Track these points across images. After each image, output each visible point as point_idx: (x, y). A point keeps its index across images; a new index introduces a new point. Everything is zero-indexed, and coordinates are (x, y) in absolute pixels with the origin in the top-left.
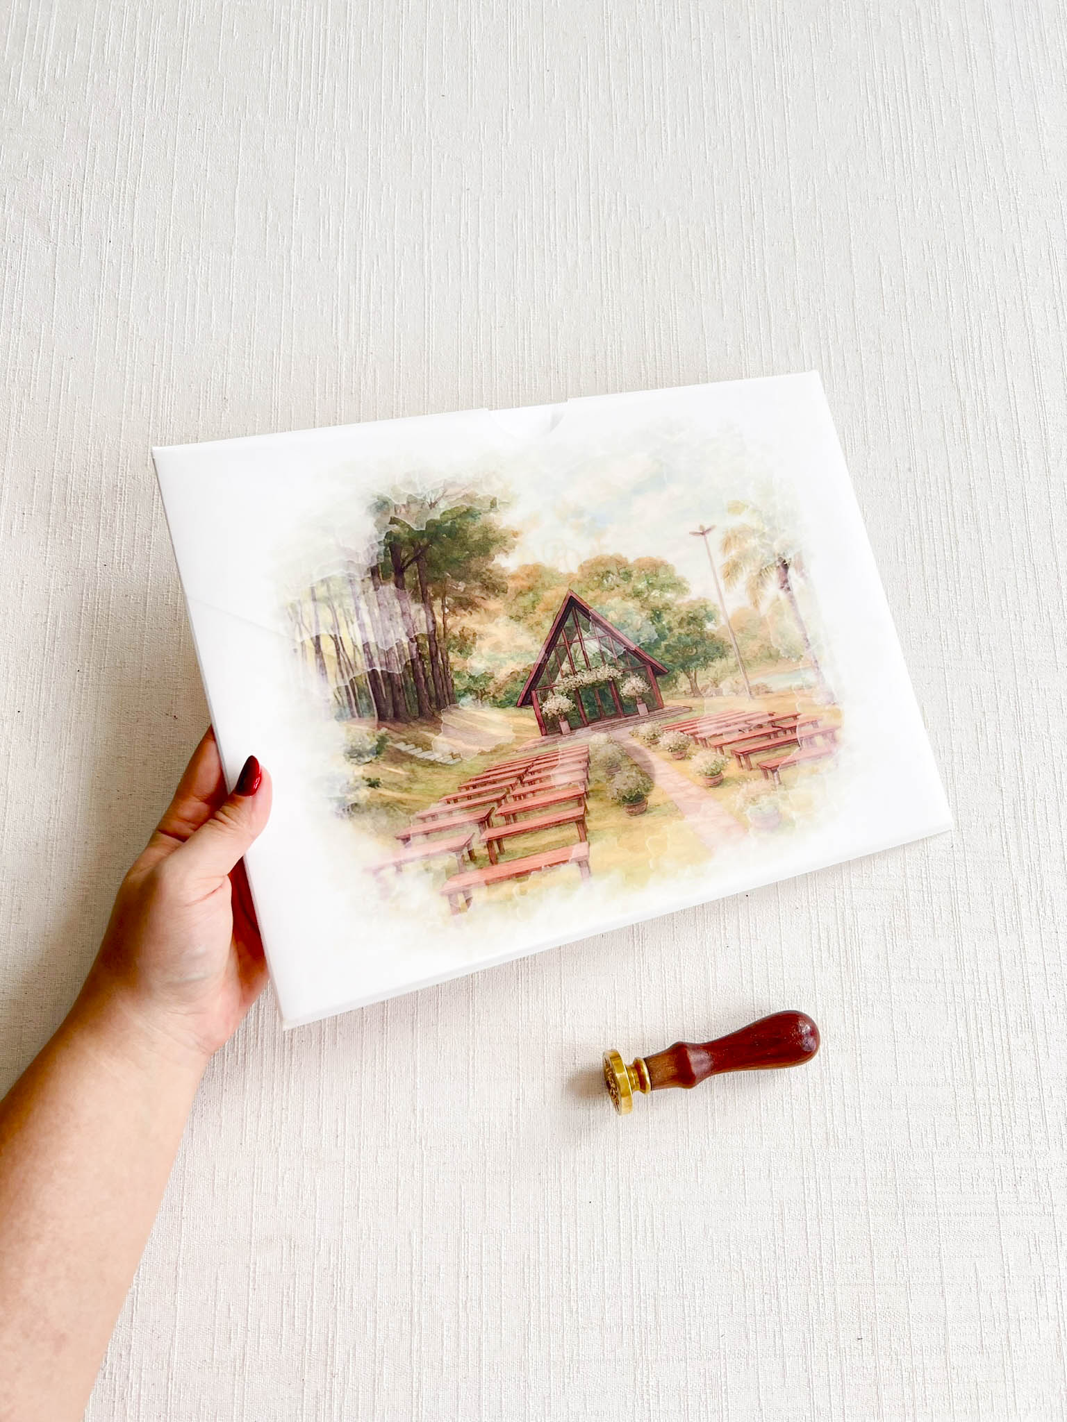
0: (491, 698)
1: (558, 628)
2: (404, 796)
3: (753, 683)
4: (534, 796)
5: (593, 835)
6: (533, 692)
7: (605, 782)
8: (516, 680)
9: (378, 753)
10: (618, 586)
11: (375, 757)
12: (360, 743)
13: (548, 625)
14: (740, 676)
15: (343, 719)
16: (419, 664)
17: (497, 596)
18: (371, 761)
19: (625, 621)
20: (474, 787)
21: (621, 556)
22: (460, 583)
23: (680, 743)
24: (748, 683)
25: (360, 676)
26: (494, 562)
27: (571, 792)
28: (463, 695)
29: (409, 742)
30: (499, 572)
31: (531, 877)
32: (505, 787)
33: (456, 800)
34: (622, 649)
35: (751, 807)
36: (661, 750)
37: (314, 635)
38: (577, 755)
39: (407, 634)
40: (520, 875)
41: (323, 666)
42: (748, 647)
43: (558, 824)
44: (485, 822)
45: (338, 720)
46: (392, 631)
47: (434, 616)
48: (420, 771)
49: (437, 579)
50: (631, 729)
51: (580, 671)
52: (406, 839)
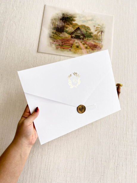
1: (76, 29)
2: (56, 38)
3: (94, 41)
4: (68, 42)
5: (72, 48)
6: (72, 34)
7: (75, 44)
8: (70, 32)
10: (84, 28)
12: (54, 32)
16: (62, 28)
17: (71, 25)
20: (63, 40)
21: (85, 25)
22: (68, 23)
25: (56, 27)
26: (72, 22)
27: (71, 43)
28: (65, 32)
29: (58, 34)
31: (65, 49)
33: (60, 40)
34: (82, 33)
35: (89, 51)
36: (82, 43)
37: (53, 22)
38: (73, 41)
39: (62, 25)
41: (53, 25)
42: (95, 38)
43: (69, 46)
44: (62, 43)
45: (52, 29)
47: (65, 24)
50: (80, 40)
51: (77, 34)
52: (54, 41)
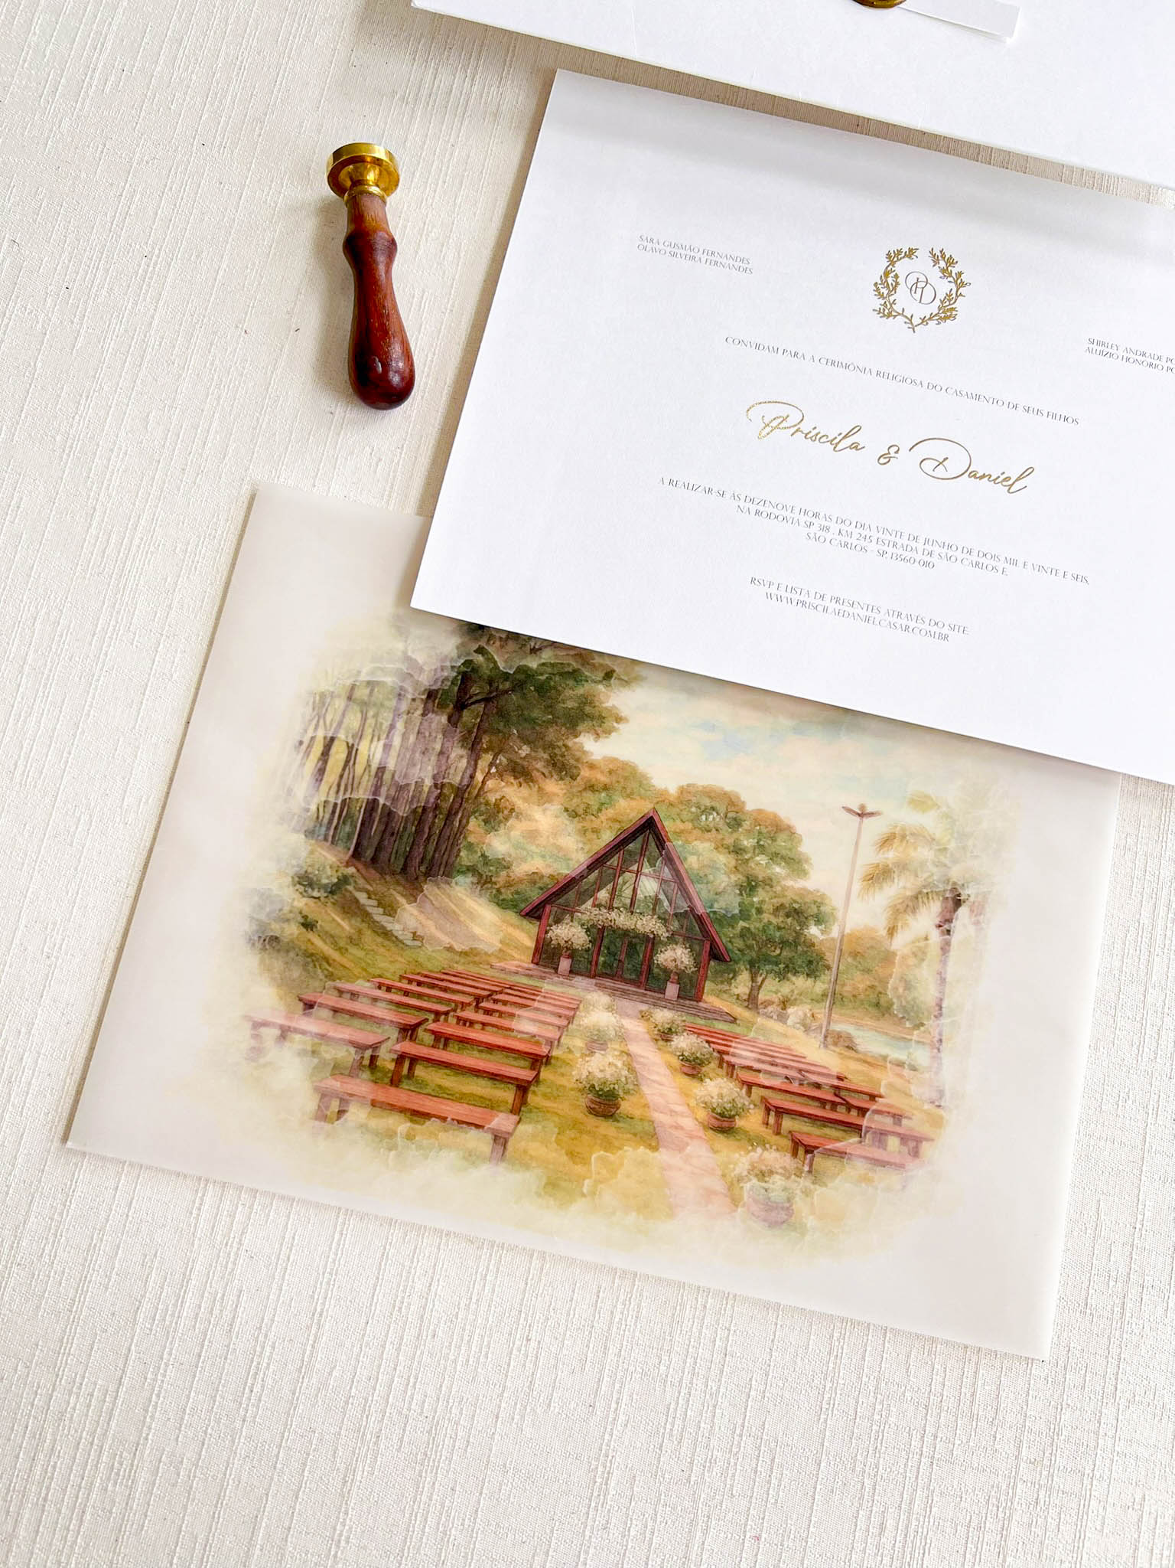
0: (494, 892)
1: (619, 845)
2: (335, 955)
3: (838, 1027)
4: (483, 1029)
5: (530, 1111)
6: (548, 907)
7: (578, 1055)
8: (535, 883)
9: (332, 892)
10: (717, 830)
11: (326, 895)
12: (317, 872)
13: (607, 837)
14: (821, 1012)
15: (313, 837)
16: (431, 815)
17: (562, 779)
18: (319, 898)
19: (706, 875)
20: (419, 984)
21: (739, 798)
22: (525, 747)
23: (698, 1055)
24: (829, 1023)
25: (358, 800)
26: (577, 740)
27: (529, 1046)
28: (463, 873)
29: (373, 897)
30: (578, 754)
31: (428, 1123)
32: (454, 1001)
33: (389, 989)
34: (684, 906)
35: (754, 1181)
36: (669, 1052)
37: (330, 735)
38: (560, 1007)
39: (434, 777)
40: (418, 1115)
41: (321, 771)
42: (853, 980)
43: (495, 1077)
44: (408, 1031)
45: (306, 836)
46: (419, 767)
47: (475, 770)
48: (368, 936)
49: (499, 731)
50: (644, 1007)
51: (618, 908)
52: (309, 1006)
